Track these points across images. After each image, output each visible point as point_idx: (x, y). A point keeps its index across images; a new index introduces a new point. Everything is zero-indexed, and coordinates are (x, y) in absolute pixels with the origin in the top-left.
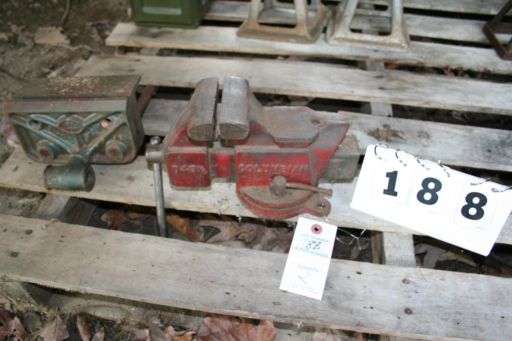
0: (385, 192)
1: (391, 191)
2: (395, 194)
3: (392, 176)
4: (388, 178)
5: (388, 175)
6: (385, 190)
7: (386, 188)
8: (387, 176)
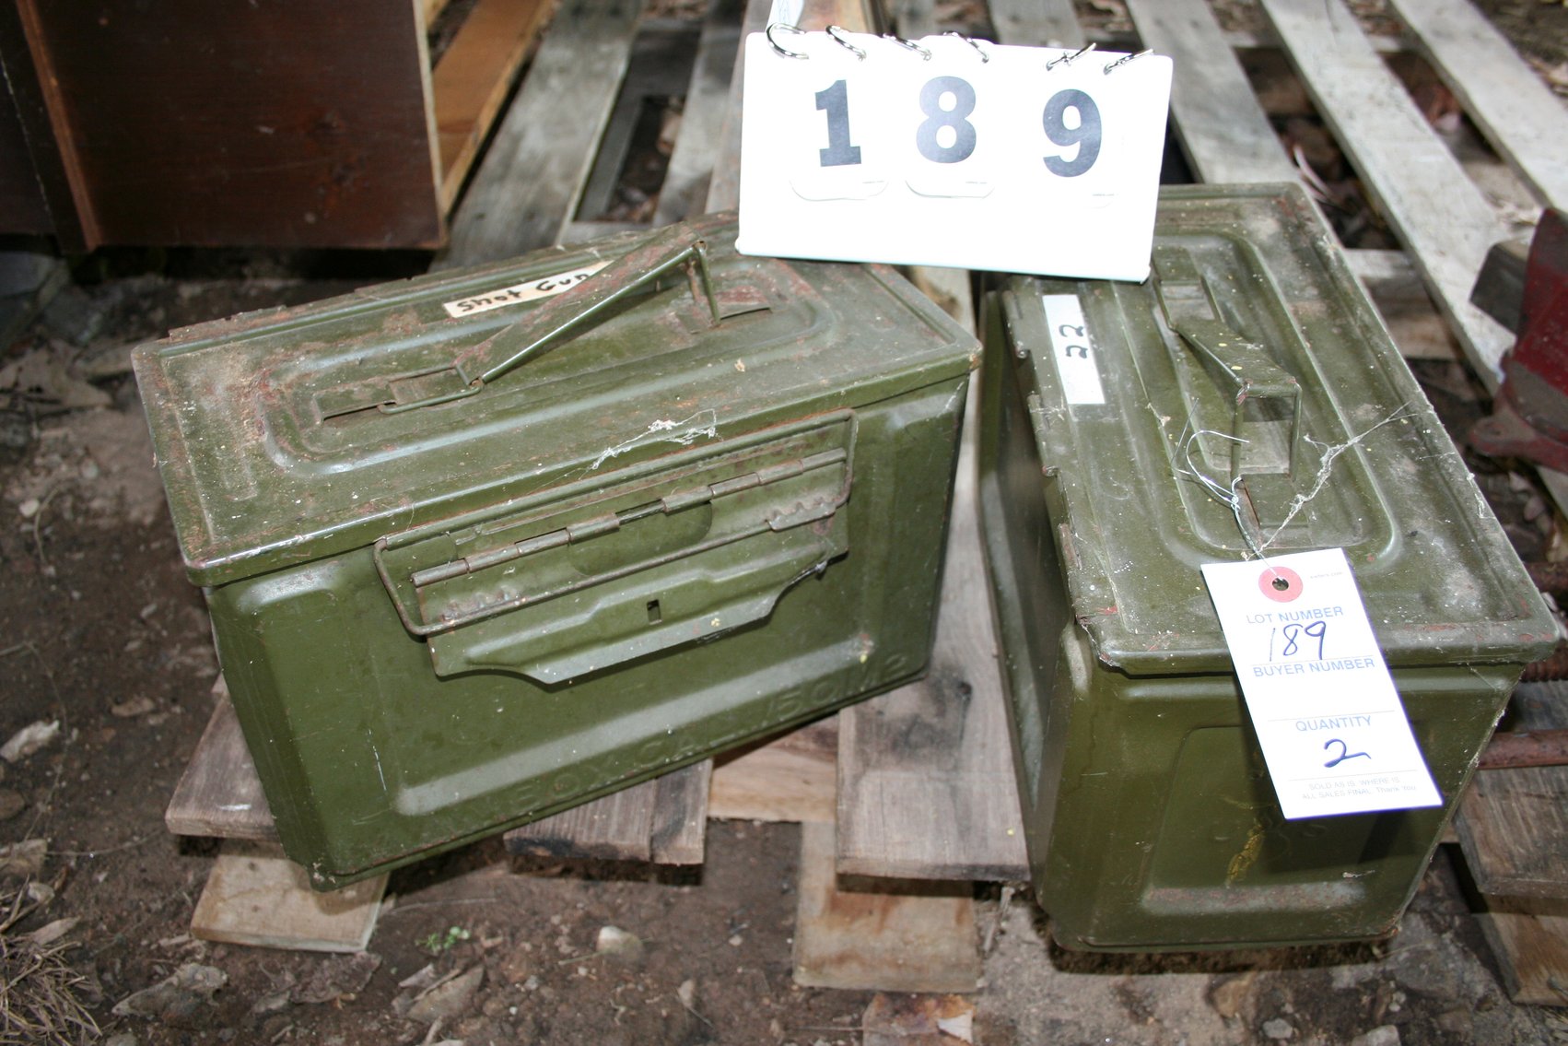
0: (828, 158)
1: (842, 152)
2: (854, 156)
3: (834, 103)
4: (824, 112)
5: (822, 100)
6: (823, 153)
7: (826, 145)
8: (819, 107)
